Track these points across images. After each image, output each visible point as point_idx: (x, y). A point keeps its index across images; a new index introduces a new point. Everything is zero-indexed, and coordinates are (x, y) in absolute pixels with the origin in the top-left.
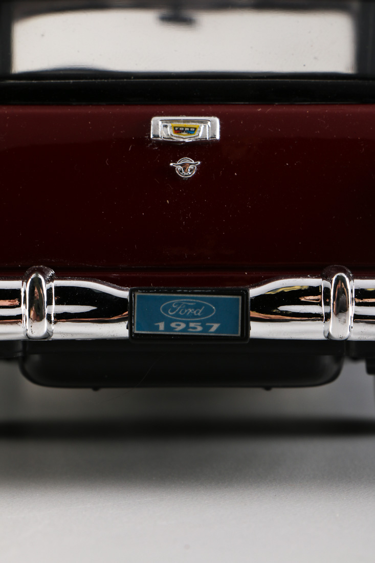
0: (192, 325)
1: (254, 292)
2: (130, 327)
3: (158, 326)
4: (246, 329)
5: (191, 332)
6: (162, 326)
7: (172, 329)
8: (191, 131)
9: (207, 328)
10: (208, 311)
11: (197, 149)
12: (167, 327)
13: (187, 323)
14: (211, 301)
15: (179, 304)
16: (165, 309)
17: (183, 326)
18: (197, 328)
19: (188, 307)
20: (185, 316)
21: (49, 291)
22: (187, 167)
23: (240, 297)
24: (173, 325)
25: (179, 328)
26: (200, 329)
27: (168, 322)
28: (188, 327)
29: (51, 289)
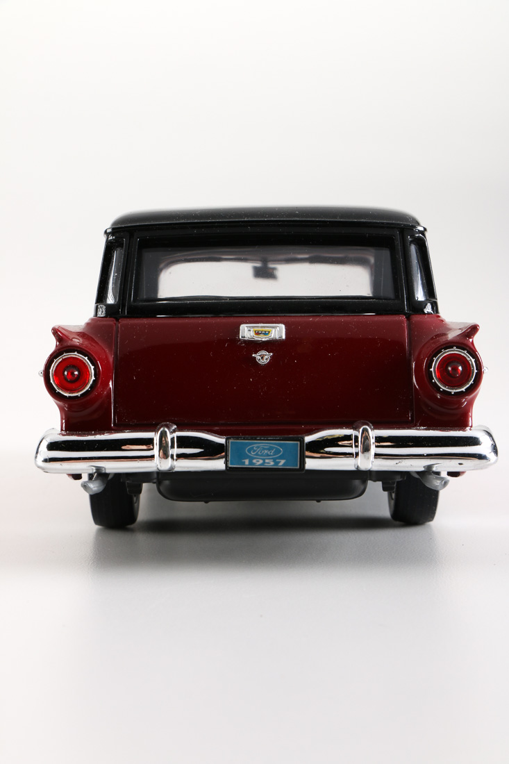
0: (267, 461)
1: (308, 439)
2: (226, 463)
3: (244, 462)
4: (303, 463)
5: (266, 466)
6: (247, 462)
7: (254, 464)
8: (266, 333)
9: (277, 463)
10: (277, 452)
11: (269, 345)
12: (251, 463)
13: (264, 460)
14: (281, 445)
15: (258, 447)
16: (249, 451)
17: (261, 462)
18: (270, 463)
19: (264, 449)
20: (262, 455)
21: (172, 439)
22: (263, 357)
23: (299, 443)
24: (254, 461)
25: (258, 463)
26: (272, 463)
27: (251, 459)
28: (264, 462)
29: (174, 438)
